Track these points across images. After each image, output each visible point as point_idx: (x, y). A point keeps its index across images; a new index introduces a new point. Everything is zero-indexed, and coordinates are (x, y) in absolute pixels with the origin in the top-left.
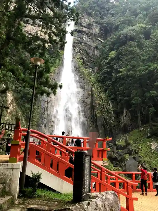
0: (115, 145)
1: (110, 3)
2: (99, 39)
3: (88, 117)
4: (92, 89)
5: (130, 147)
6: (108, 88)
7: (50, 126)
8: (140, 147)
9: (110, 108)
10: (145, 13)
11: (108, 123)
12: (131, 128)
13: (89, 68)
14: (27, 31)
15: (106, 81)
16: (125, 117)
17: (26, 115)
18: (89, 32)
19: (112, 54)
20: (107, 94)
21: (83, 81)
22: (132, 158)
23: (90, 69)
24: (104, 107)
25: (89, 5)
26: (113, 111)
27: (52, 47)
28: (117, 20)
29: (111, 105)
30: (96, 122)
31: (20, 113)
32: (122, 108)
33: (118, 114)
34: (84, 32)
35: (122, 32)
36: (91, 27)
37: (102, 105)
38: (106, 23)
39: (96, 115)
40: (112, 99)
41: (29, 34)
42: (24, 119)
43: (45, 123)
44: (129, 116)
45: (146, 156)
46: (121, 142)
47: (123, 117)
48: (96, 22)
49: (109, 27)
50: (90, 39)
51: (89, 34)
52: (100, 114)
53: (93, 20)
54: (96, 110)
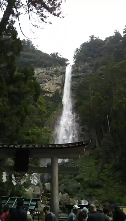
18: (84, 75)
27: (55, 95)
36: (86, 70)
48: (90, 65)
53: (87, 64)
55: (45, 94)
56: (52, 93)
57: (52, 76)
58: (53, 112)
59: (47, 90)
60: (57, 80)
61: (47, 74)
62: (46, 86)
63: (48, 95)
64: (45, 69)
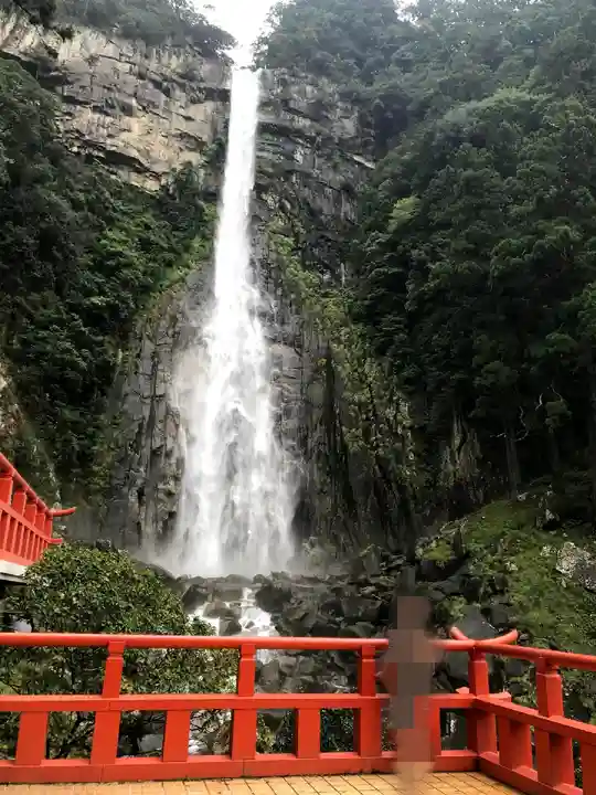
0: (413, 560)
1: (395, 23)
2: (356, 158)
3: (314, 458)
4: (329, 348)
5: (472, 567)
6: (391, 342)
7: (161, 496)
8: (514, 567)
9: (399, 417)
10: (529, 51)
11: (392, 476)
12: (481, 493)
13: (318, 269)
14: (78, 131)
15: (382, 314)
16: (459, 449)
17: (63, 453)
18: (318, 134)
19: (404, 208)
20: (386, 365)
21: (293, 319)
22: (478, 612)
23: (322, 272)
24: (375, 415)
25: (318, 32)
26: (411, 428)
27: (174, 190)
28: (421, 83)
29: (405, 408)
30: (346, 475)
31: (34, 443)
32: (446, 418)
33: (431, 441)
34: (299, 133)
35: (439, 123)
36: (325, 113)
37: (370, 407)
38: (381, 98)
39: (345, 447)
40: (408, 381)
41: (85, 142)
42: (51, 467)
43: (139, 482)
44: (472, 448)
45: (537, 604)
46: (434, 549)
47: (452, 453)
48: (345, 96)
49: (394, 112)
50: (322, 160)
51: (319, 139)
52: (361, 443)
53: (331, 88)
54: (344, 429)
55: (120, 172)
56: (157, 176)
57: (167, 92)
58: (168, 270)
59: (134, 154)
60: (188, 119)
61: (141, 76)
62: (129, 131)
63: (135, 180)
64: (126, 48)
